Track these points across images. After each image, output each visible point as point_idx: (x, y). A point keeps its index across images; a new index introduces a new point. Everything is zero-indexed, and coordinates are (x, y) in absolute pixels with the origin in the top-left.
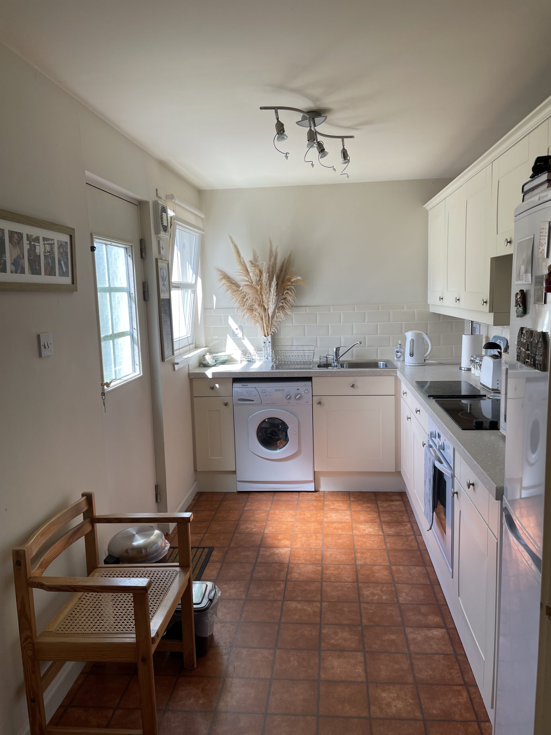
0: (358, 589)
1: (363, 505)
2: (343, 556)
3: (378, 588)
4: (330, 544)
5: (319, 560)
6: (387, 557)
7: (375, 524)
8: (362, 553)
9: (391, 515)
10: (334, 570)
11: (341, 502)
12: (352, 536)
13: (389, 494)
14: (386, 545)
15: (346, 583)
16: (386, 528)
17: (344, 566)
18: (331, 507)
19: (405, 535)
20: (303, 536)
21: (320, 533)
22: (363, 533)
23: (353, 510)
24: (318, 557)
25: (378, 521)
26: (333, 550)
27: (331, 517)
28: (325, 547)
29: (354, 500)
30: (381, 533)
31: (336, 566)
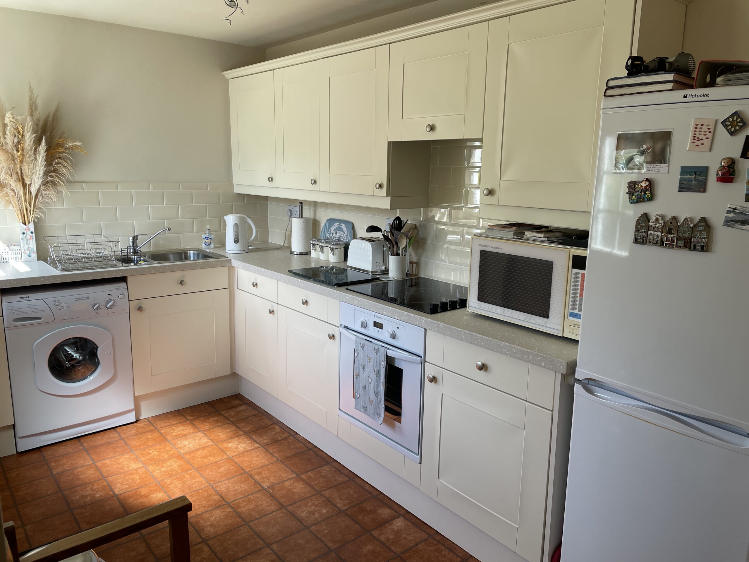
0: (292, 513)
1: (209, 421)
2: (242, 486)
3: (310, 504)
4: (215, 478)
5: (219, 501)
6: (287, 468)
7: (241, 437)
8: (259, 474)
9: (249, 423)
10: (247, 505)
11: (181, 425)
12: (230, 459)
13: (225, 400)
14: (274, 456)
15: (274, 513)
16: (257, 438)
17: (253, 495)
18: (174, 434)
19: (282, 439)
20: (172, 480)
21: (190, 469)
22: (239, 452)
23: (202, 430)
24: (217, 497)
25: (241, 433)
26: (224, 483)
27: (186, 445)
28: (212, 482)
29: (193, 418)
30: (257, 445)
31: (245, 499)
